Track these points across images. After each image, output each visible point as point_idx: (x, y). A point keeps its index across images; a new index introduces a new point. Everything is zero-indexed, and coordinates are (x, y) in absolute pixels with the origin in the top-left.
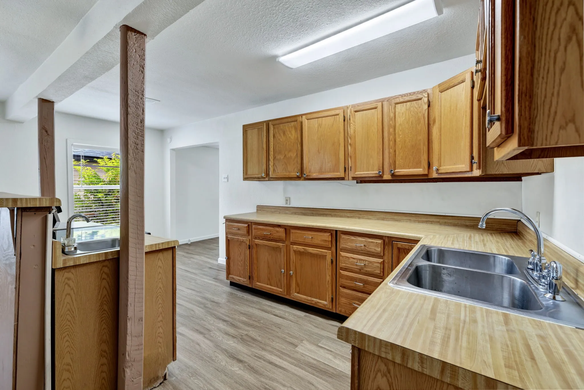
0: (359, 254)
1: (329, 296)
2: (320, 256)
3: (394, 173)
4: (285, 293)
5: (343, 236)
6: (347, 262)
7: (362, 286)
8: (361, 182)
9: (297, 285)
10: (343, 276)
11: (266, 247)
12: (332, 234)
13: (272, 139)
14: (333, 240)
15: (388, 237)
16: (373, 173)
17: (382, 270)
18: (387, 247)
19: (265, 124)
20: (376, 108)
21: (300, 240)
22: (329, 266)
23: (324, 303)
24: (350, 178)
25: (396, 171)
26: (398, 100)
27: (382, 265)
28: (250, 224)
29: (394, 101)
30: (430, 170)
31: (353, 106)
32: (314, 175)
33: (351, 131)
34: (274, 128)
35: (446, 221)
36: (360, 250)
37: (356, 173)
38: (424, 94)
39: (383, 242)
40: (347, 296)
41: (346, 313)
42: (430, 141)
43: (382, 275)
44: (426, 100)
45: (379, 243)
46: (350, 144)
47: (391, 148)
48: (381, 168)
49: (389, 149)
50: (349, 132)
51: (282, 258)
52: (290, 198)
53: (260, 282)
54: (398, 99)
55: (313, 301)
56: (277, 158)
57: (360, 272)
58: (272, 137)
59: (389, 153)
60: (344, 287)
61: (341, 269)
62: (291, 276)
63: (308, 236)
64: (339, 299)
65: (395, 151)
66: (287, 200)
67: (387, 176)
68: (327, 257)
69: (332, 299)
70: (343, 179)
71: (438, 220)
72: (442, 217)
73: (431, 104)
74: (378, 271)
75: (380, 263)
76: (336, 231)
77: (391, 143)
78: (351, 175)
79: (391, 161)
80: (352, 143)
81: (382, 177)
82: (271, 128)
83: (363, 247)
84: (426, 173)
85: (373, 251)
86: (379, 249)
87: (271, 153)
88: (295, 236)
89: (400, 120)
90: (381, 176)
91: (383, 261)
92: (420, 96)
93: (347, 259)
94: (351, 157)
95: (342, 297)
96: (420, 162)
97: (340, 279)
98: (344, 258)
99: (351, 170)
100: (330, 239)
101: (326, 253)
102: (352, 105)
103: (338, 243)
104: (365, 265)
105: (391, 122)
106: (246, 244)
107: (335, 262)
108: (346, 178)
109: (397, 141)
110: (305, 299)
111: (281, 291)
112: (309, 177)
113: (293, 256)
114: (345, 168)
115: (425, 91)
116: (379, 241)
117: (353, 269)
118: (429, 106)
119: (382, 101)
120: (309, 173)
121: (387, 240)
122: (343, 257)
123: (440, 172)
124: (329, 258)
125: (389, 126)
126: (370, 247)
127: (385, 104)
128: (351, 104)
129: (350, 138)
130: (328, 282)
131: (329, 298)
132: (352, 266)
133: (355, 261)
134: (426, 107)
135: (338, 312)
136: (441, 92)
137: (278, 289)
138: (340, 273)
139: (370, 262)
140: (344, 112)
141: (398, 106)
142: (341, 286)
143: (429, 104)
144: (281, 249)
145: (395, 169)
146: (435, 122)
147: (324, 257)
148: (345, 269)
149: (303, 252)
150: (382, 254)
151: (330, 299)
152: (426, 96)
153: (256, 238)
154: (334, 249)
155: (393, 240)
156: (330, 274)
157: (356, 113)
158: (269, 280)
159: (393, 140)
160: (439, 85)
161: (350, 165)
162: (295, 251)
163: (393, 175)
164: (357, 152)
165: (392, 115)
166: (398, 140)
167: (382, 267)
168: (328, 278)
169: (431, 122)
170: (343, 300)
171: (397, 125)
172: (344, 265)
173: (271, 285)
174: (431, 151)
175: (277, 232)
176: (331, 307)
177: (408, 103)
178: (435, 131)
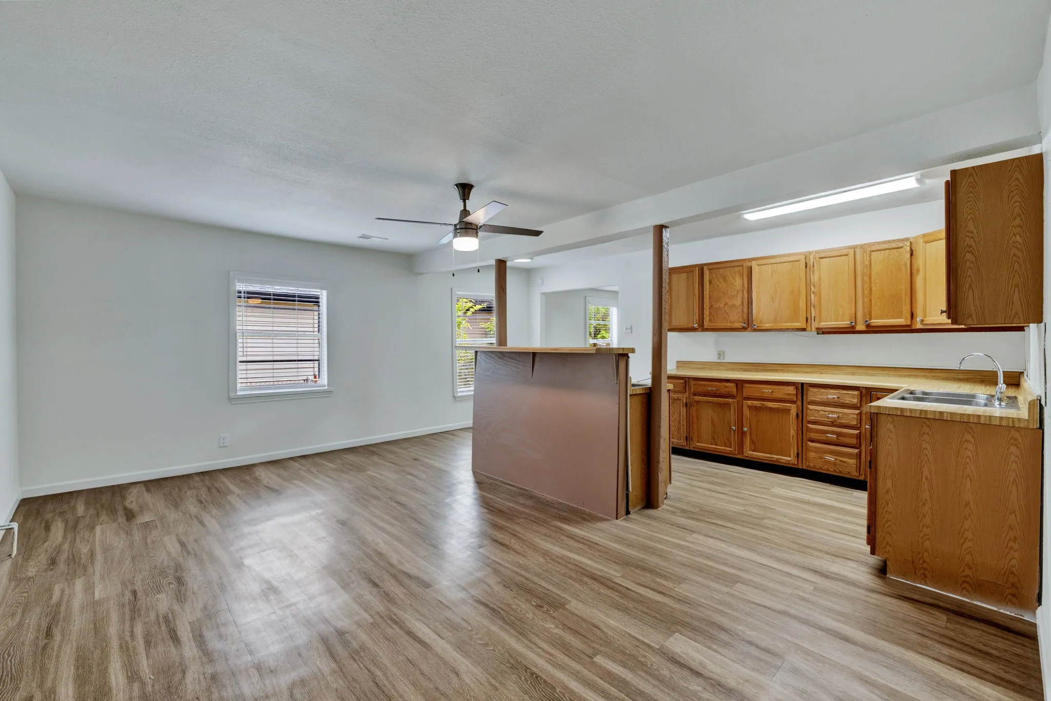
0: (831, 406)
1: (793, 451)
2: (783, 410)
3: (870, 323)
4: (737, 452)
5: (812, 389)
6: (817, 415)
7: (836, 439)
8: (824, 333)
9: (752, 443)
10: (809, 430)
11: (711, 404)
12: (797, 388)
13: (708, 285)
14: (798, 394)
15: (866, 388)
16: (845, 323)
17: (859, 421)
18: (864, 398)
19: (697, 268)
20: (847, 255)
21: (757, 395)
22: (794, 419)
23: (788, 459)
24: (813, 329)
25: (872, 321)
26: (874, 248)
27: (859, 417)
28: (687, 379)
29: (869, 249)
30: (914, 321)
31: (817, 252)
32: (767, 326)
33: (815, 278)
34: (710, 273)
35: (933, 374)
36: (832, 402)
37: (822, 323)
38: (905, 243)
39: (860, 393)
40: (816, 450)
41: (815, 468)
42: (913, 290)
43: (859, 426)
44: (908, 249)
45: (855, 394)
46: (814, 293)
47: (866, 297)
48: (854, 319)
49: (863, 297)
50: (812, 280)
51: (732, 416)
52: (724, 352)
53: (701, 443)
54: (874, 246)
55: (773, 458)
56: (714, 306)
57: (833, 424)
58: (708, 283)
59: (863, 302)
60: (813, 441)
61: (809, 422)
62: (743, 433)
63: (767, 390)
64: (806, 454)
65: (871, 301)
66: (720, 354)
67: (861, 327)
68: (792, 411)
69: (798, 454)
70: (804, 330)
71: (924, 374)
72: (928, 371)
73: (914, 253)
74: (854, 423)
75: (857, 414)
76: (802, 384)
77: (866, 292)
78: (815, 325)
79: (866, 311)
80: (816, 292)
81: (855, 328)
82: (706, 274)
83: (836, 399)
84: (909, 323)
85: (849, 402)
86: (855, 401)
87: (707, 301)
88: (748, 390)
89: (876, 269)
90: (853, 327)
91: (861, 412)
92: (901, 245)
93: (816, 411)
94: (814, 306)
95: (811, 451)
96: (902, 312)
97: (808, 433)
98: (813, 411)
99: (815, 321)
100: (795, 392)
101: (790, 407)
102: (815, 251)
103: (805, 397)
104: (838, 417)
105: (866, 270)
106: (683, 402)
107: (801, 416)
108: (807, 330)
109: (872, 290)
110: (763, 456)
111: (731, 451)
112: (759, 328)
113: (746, 412)
114: (807, 318)
115: (907, 239)
116: (856, 393)
117: (824, 422)
118: (912, 255)
119: (854, 248)
120: (760, 323)
121: (864, 391)
122: (811, 410)
123: (925, 323)
124: (794, 412)
125: (863, 274)
126: (844, 399)
127: (858, 251)
128: (814, 249)
129: (814, 286)
130: (793, 436)
131: (794, 453)
132: (823, 419)
133: (827, 413)
134: (909, 255)
135: (804, 467)
136: (926, 243)
137: (726, 448)
138: (808, 427)
139: (845, 414)
140: (806, 258)
141: (874, 254)
142: (809, 441)
143: (912, 253)
144: (731, 405)
145: (871, 319)
146: (919, 271)
147: (788, 411)
148: (814, 423)
149: (760, 407)
150: (859, 405)
151: (796, 454)
152: (909, 244)
153: (695, 395)
154: (799, 403)
155: (871, 391)
156: (795, 428)
157: (821, 260)
158: (714, 439)
159: (868, 289)
160: (923, 235)
161: (813, 315)
162: (750, 407)
163: (868, 326)
164: (823, 301)
165: (867, 263)
166: (874, 289)
167: (859, 418)
168: (793, 432)
169: (914, 272)
170: (812, 455)
171: (873, 273)
172: (813, 418)
173: (716, 445)
174: (914, 300)
175: (726, 387)
176: (796, 463)
177: (887, 251)
178: (919, 281)
